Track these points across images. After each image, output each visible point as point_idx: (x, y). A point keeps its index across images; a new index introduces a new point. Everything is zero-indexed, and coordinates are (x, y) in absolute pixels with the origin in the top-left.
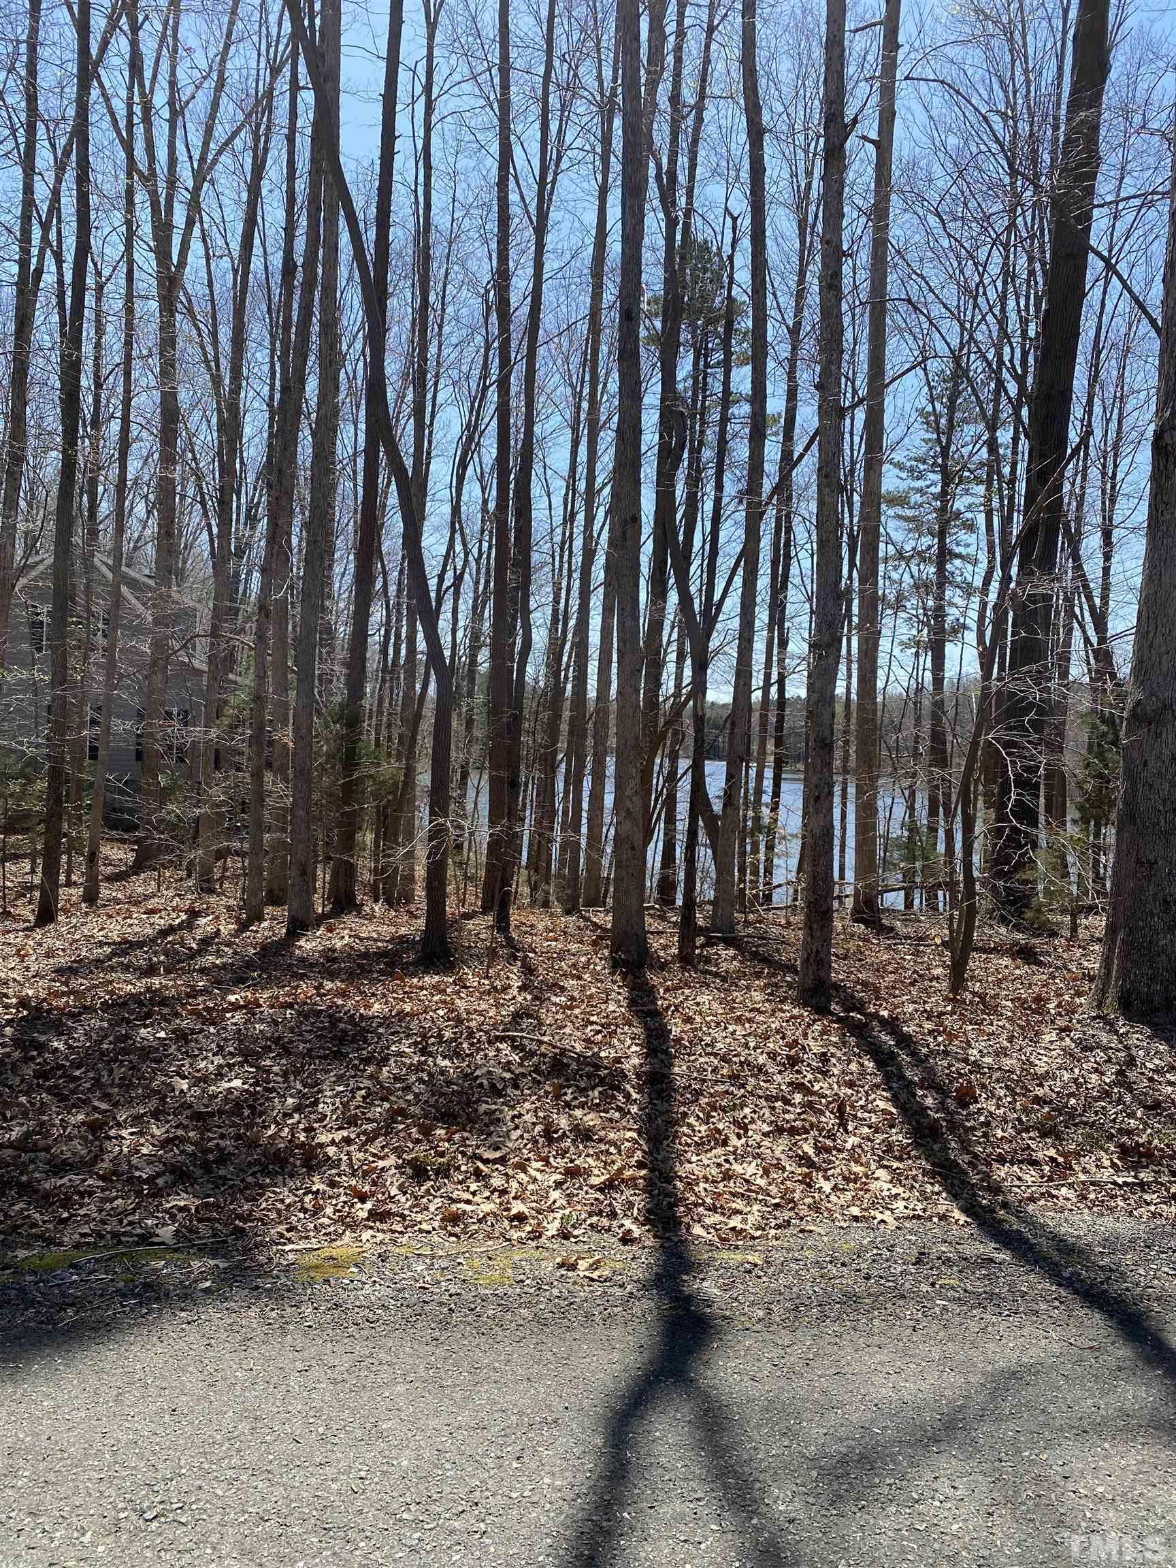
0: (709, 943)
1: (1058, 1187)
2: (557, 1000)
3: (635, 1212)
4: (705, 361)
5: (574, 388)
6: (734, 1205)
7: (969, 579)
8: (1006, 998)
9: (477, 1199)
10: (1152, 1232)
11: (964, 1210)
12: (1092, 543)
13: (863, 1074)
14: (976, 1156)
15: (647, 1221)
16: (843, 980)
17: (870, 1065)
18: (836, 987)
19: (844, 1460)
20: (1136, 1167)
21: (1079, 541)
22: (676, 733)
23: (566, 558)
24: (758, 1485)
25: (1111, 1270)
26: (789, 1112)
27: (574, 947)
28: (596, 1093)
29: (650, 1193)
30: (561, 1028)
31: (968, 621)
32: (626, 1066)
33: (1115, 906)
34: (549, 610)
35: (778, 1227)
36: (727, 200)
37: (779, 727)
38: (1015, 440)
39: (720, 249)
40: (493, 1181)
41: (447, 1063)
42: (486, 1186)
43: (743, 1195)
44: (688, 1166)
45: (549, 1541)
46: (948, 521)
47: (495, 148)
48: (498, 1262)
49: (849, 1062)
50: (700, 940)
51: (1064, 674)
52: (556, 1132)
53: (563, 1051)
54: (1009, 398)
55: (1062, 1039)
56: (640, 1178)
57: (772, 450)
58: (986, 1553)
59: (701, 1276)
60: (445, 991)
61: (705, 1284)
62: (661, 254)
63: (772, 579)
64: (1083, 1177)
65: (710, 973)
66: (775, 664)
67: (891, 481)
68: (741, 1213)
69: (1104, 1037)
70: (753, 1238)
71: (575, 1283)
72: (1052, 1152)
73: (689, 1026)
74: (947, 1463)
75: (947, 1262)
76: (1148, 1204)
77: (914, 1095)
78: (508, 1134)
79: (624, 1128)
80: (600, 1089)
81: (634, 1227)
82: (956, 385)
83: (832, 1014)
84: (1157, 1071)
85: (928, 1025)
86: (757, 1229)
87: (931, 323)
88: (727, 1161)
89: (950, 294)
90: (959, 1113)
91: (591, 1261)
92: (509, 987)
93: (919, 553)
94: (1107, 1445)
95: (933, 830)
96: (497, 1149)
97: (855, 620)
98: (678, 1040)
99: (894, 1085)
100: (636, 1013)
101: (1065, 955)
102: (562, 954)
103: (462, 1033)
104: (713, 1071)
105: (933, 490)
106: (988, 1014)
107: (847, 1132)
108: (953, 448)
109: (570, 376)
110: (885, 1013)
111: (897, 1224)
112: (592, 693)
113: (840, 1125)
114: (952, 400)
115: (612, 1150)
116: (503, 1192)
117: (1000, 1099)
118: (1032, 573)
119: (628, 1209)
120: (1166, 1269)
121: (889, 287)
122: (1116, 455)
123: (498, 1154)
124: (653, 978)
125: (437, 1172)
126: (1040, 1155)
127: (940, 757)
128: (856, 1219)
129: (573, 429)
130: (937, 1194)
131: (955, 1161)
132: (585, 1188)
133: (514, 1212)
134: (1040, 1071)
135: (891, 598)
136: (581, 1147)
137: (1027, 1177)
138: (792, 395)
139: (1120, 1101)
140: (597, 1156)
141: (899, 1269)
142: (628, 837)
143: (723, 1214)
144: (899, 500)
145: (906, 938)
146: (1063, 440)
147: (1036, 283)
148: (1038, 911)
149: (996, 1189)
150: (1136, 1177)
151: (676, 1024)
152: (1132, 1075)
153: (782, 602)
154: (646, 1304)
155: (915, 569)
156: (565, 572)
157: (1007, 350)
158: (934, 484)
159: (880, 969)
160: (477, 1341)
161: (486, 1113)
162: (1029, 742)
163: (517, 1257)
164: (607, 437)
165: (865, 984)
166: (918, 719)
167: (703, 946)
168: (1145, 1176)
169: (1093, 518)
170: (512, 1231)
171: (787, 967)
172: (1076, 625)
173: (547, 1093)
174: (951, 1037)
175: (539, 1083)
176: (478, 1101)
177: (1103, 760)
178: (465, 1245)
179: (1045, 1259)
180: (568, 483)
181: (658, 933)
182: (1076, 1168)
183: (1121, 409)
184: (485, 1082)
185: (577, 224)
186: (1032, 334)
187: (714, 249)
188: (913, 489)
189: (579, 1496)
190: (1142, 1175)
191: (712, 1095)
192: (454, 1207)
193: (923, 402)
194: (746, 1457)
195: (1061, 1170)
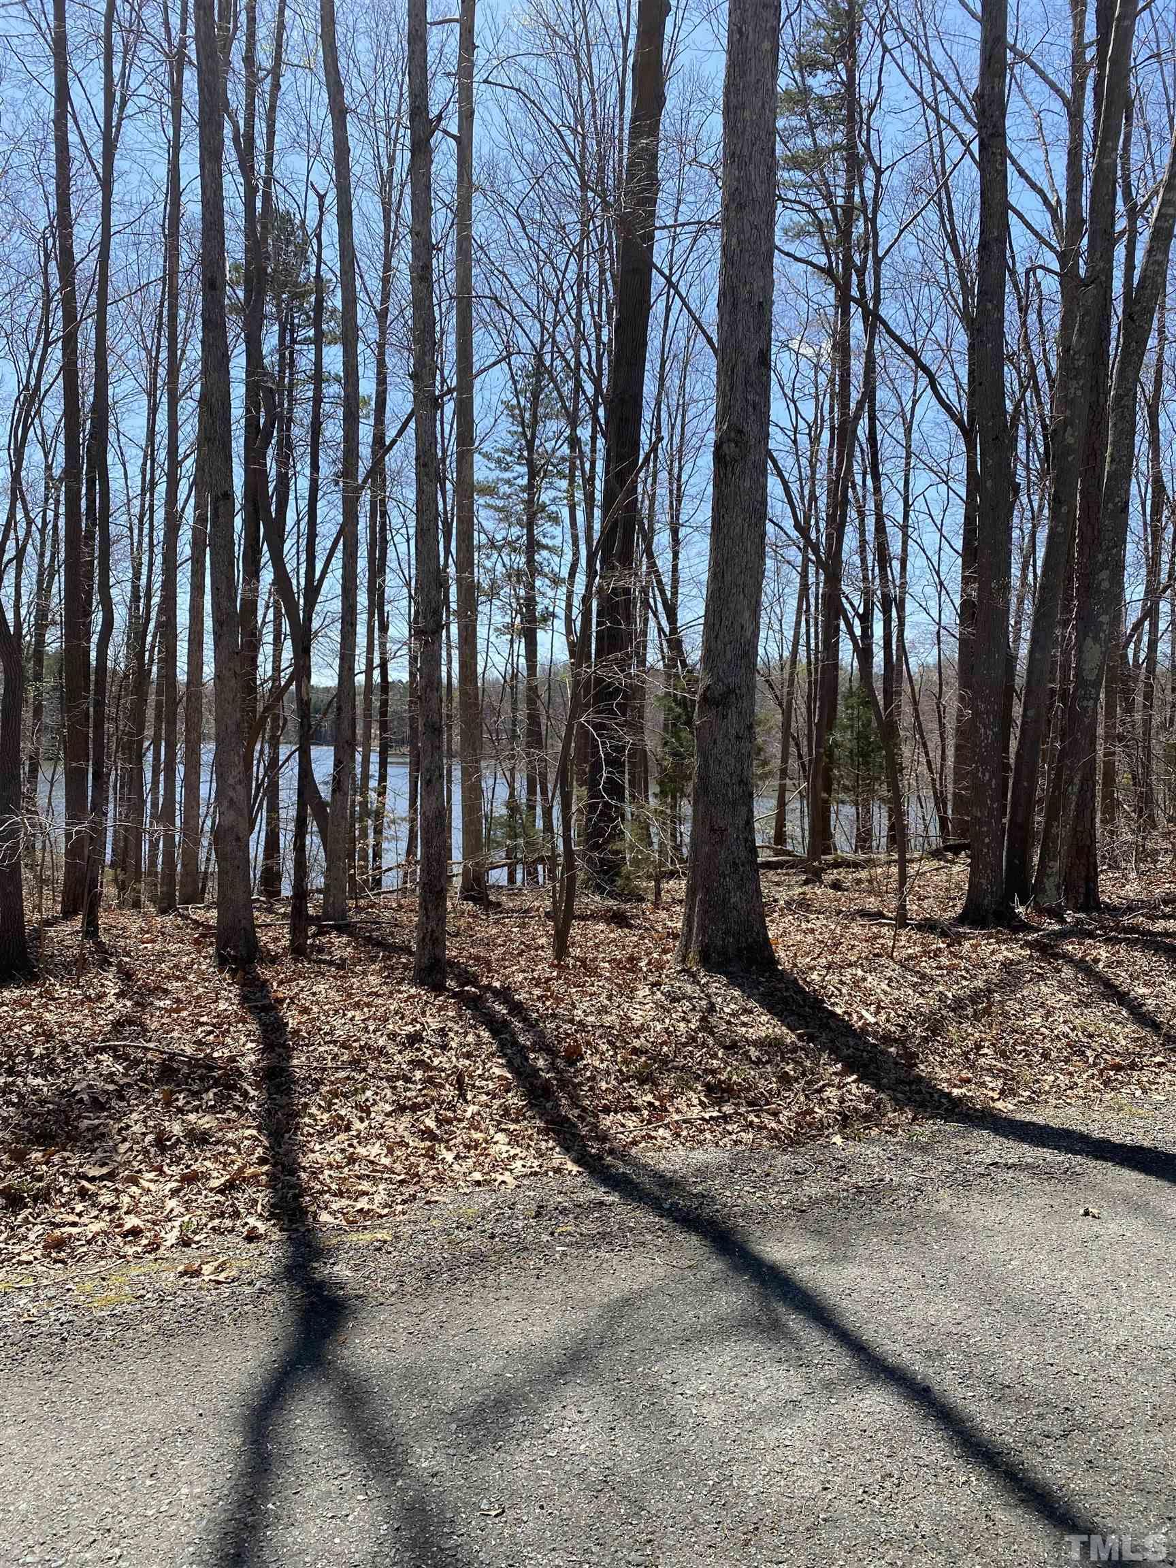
0: (321, 932)
1: (655, 1129)
2: (161, 1004)
3: (259, 1208)
4: (292, 335)
5: (149, 352)
6: (360, 1188)
7: (557, 570)
8: (603, 960)
9: (84, 1220)
10: (736, 1158)
11: (576, 1161)
12: (662, 539)
13: (479, 1043)
14: (584, 1109)
15: (273, 1215)
16: (456, 957)
17: (485, 1035)
18: (451, 964)
19: (481, 1408)
20: (719, 1102)
21: (652, 538)
22: (276, 719)
23: (146, 531)
24: (400, 1449)
25: (703, 1196)
26: (410, 1089)
27: (173, 948)
28: (211, 1095)
29: (273, 1187)
30: (168, 1032)
31: (557, 610)
32: (243, 1064)
33: (694, 869)
34: (128, 586)
35: (404, 1202)
36: (309, 172)
37: (383, 713)
38: (593, 439)
39: (303, 222)
40: (100, 1199)
41: (39, 1081)
42: (93, 1205)
43: (368, 1176)
44: (311, 1155)
45: (191, 1549)
46: (535, 514)
47: (50, 82)
48: (114, 1281)
49: (466, 1034)
50: (312, 929)
51: (642, 662)
52: (169, 1139)
53: (172, 1057)
54: (587, 398)
55: (653, 993)
56: (263, 1174)
57: (365, 432)
58: (610, 1464)
59: (332, 1261)
60: (30, 1005)
61: (336, 1268)
62: (241, 222)
63: (369, 563)
64: (676, 1117)
65: (324, 962)
66: (377, 648)
67: (482, 471)
68: (367, 1194)
69: (689, 988)
70: (381, 1216)
71: (200, 1289)
72: (649, 1098)
73: (306, 1017)
74: (572, 1392)
75: (564, 1211)
76: (730, 1134)
77: (527, 1059)
78: (115, 1149)
79: (243, 1127)
80: (215, 1090)
81: (259, 1224)
82: (539, 381)
83: (448, 990)
84: (733, 1015)
85: (537, 992)
86: (384, 1207)
87: (514, 319)
88: (351, 1145)
89: (531, 294)
90: (568, 1071)
91: (216, 1264)
92: (105, 994)
93: (510, 543)
94: (706, 1349)
95: (532, 808)
96: (103, 1165)
97: (454, 606)
98: (296, 1032)
99: (509, 1051)
100: (251, 1010)
101: (651, 917)
102: (161, 957)
103: (54, 1048)
104: (333, 1059)
105: (519, 482)
106: (589, 976)
107: (466, 1102)
108: (537, 442)
109: (144, 339)
110: (497, 984)
111: (516, 1183)
112: (182, 677)
113: (459, 1096)
114: (535, 395)
115: (231, 1150)
116: (113, 1209)
117: (603, 1054)
118: (613, 568)
119: (252, 1207)
120: (747, 1188)
121: (473, 280)
122: (680, 459)
123: (105, 1170)
124: (264, 972)
125: (35, 1199)
126: (639, 1101)
127: (536, 739)
128: (478, 1183)
129: (149, 395)
130: (551, 1149)
131: (566, 1116)
132: (204, 1193)
133: (127, 1227)
134: (636, 1024)
135: (485, 585)
136: (197, 1151)
137: (630, 1124)
138: (382, 380)
139: (704, 1044)
140: (215, 1158)
141: (521, 1224)
142: (232, 828)
143: (349, 1198)
144: (490, 490)
145: (513, 911)
146: (636, 444)
147: (607, 292)
148: (628, 878)
149: (603, 1138)
150: (720, 1111)
151: (292, 1016)
152: (713, 1020)
153: (380, 586)
154: (277, 1297)
155: (506, 559)
156: (145, 546)
157: (584, 352)
158: (521, 476)
159: (490, 943)
160: (96, 1366)
161: (88, 1129)
162: (617, 724)
163: (135, 1273)
164: (188, 408)
165: (477, 959)
166: (515, 702)
167: (314, 936)
168: (728, 1109)
169: (663, 518)
170: (127, 1248)
171: (401, 949)
172: (651, 615)
173: (156, 1101)
174: (558, 1000)
175: (147, 1091)
176: (79, 1117)
177: (679, 739)
178: (74, 1269)
179: (648, 1195)
180: (146, 453)
181: (266, 926)
182: (671, 1109)
183: (683, 416)
184: (85, 1097)
185: (146, 176)
186: (605, 339)
187: (297, 222)
188: (502, 479)
189: (220, 1499)
190: (724, 1109)
191: (332, 1083)
192: (57, 1232)
193: (508, 396)
194: (387, 1424)
195: (657, 1113)
